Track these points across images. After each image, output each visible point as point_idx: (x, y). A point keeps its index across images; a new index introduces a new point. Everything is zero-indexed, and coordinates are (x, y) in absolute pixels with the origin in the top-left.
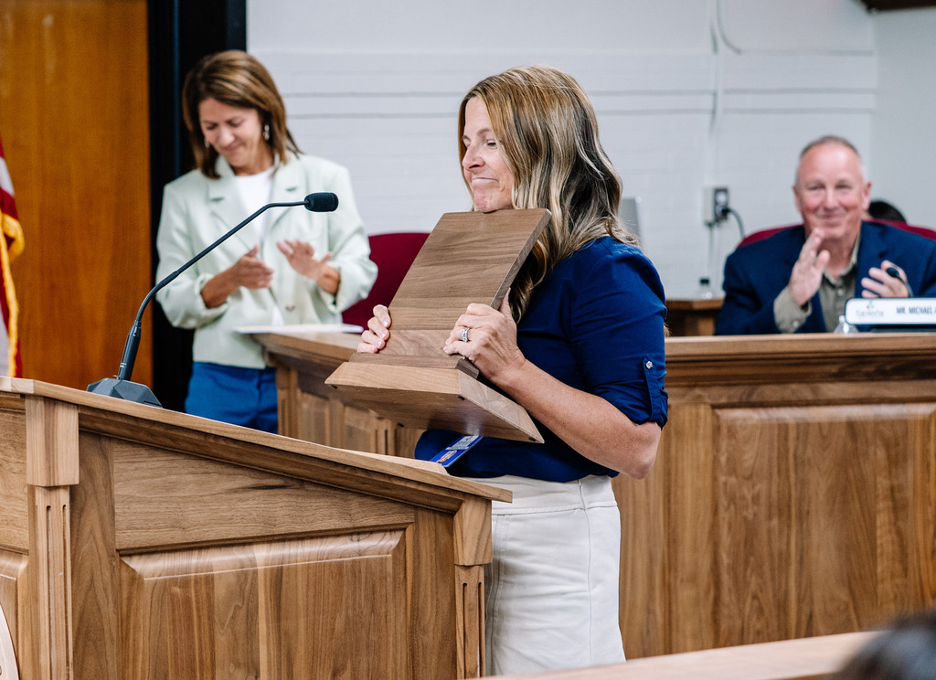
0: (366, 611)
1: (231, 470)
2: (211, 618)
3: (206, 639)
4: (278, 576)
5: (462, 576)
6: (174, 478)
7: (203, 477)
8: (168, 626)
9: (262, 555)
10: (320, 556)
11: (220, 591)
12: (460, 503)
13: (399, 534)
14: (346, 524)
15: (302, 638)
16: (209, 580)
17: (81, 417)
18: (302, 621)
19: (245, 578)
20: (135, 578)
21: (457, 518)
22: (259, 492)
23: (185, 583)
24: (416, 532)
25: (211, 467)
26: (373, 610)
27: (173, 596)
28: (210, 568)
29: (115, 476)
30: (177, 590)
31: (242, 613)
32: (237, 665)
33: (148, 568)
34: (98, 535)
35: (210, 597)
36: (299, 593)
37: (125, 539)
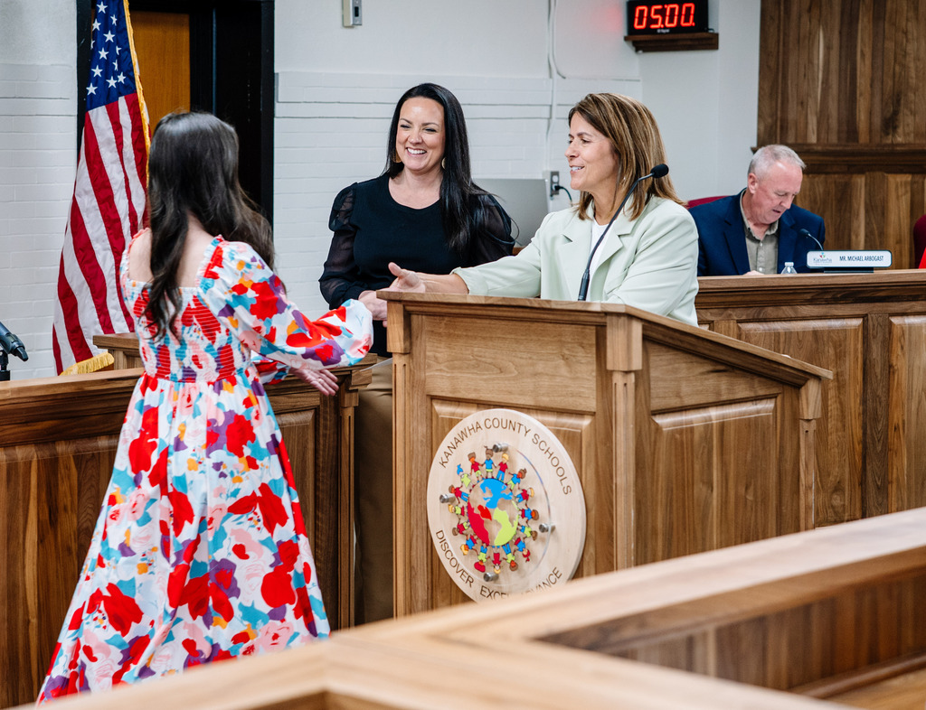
0: (761, 449)
1: (702, 361)
2: (692, 454)
3: (690, 467)
4: (723, 426)
5: (804, 426)
6: (676, 365)
7: (690, 365)
8: (673, 459)
9: (714, 413)
10: (741, 414)
11: (697, 437)
12: (806, 380)
13: (773, 400)
14: (752, 394)
15: (732, 465)
16: (692, 430)
17: (644, 328)
18: (732, 455)
19: (708, 427)
20: (658, 428)
21: (803, 391)
22: (715, 374)
23: (681, 432)
24: (783, 399)
25: (694, 359)
26: (764, 448)
27: (676, 439)
28: (691, 422)
29: (651, 365)
30: (678, 436)
31: (706, 450)
32: (703, 483)
33: (664, 421)
34: (643, 402)
35: (692, 441)
36: (731, 436)
37: (656, 404)
